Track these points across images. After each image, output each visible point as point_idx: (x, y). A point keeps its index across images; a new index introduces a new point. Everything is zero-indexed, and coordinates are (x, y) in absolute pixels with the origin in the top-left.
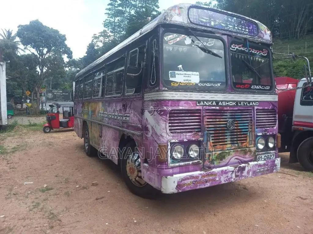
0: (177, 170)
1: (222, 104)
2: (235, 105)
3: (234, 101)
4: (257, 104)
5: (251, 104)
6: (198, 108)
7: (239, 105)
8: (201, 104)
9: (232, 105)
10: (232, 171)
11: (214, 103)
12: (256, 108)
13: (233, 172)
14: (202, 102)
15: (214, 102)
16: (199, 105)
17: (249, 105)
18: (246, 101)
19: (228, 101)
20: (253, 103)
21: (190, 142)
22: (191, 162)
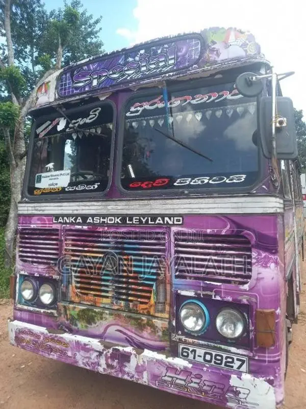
1: (93, 220)
2: (120, 222)
3: (117, 216)
4: (179, 221)
5: (159, 221)
6: (54, 226)
7: (128, 222)
8: (59, 221)
9: (113, 222)
10: (97, 351)
11: (79, 220)
12: (174, 229)
13: (100, 353)
14: (61, 218)
15: (79, 218)
16: (56, 222)
17: (153, 223)
18: (144, 216)
19: (104, 216)
20: (166, 219)
21: (43, 280)
22: (42, 311)
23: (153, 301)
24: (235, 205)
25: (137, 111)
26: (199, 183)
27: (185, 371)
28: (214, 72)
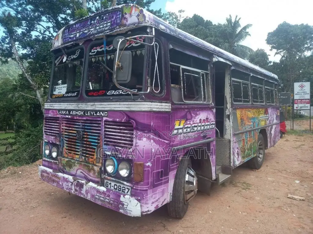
0: (46, 164)
1: (73, 113)
2: (83, 114)
3: (81, 110)
4: (106, 114)
5: (98, 114)
6: (58, 116)
7: (86, 114)
9: (80, 114)
10: (71, 182)
11: (67, 113)
12: (105, 119)
13: (72, 183)
14: (60, 111)
15: (67, 111)
16: (59, 113)
17: (96, 115)
18: (92, 111)
19: (77, 111)
20: (101, 113)
21: (54, 145)
22: (53, 161)
23: (95, 157)
24: (127, 106)
25: (94, 52)
26: (118, 93)
27: (104, 193)
28: (127, 31)
